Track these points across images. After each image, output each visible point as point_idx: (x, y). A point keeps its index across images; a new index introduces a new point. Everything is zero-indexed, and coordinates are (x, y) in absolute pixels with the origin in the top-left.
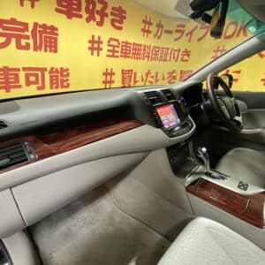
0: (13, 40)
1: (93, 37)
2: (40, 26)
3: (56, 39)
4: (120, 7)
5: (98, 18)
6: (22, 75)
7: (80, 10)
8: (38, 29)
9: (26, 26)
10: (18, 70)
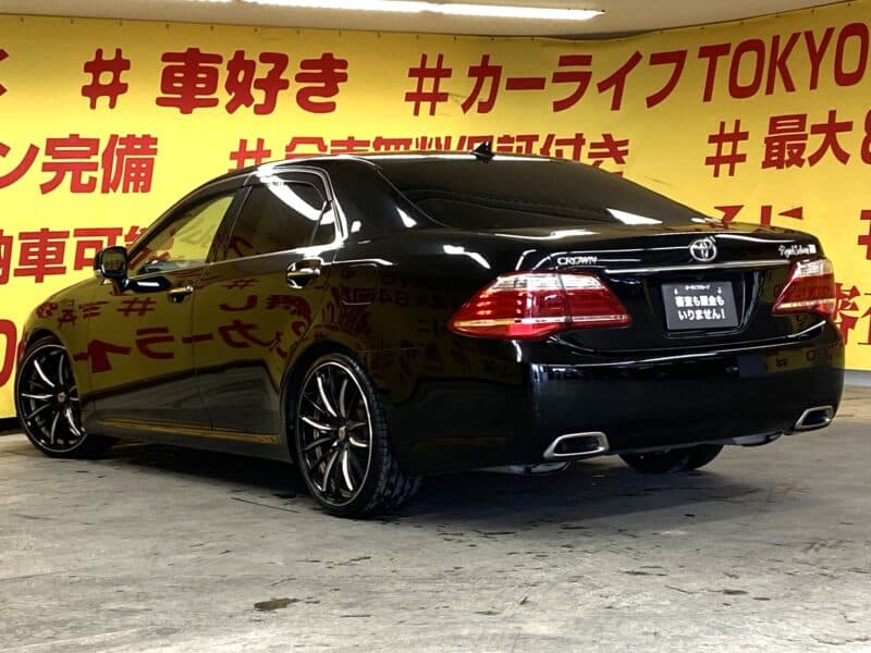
0: (69, 176)
1: (243, 143)
2: (122, 141)
3: (151, 163)
4: (328, 57)
5: (259, 96)
6: (71, 245)
7: (214, 90)
8: (118, 146)
9: (94, 143)
10: (65, 234)
